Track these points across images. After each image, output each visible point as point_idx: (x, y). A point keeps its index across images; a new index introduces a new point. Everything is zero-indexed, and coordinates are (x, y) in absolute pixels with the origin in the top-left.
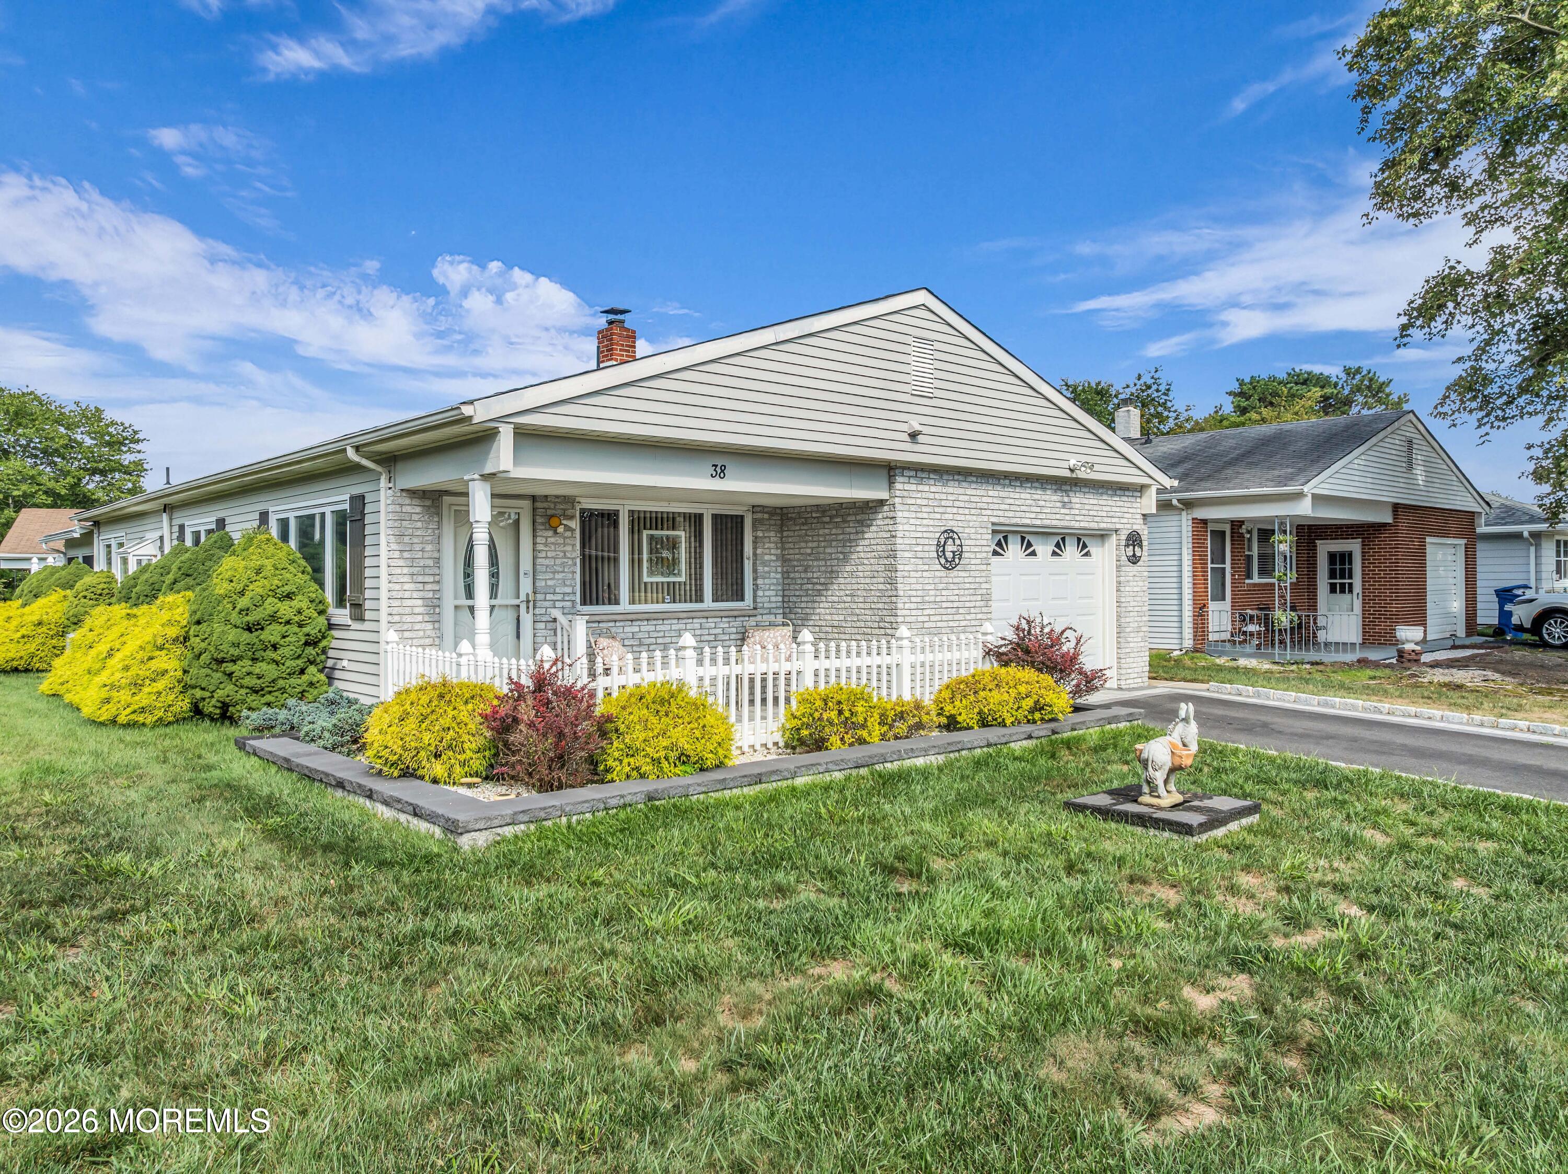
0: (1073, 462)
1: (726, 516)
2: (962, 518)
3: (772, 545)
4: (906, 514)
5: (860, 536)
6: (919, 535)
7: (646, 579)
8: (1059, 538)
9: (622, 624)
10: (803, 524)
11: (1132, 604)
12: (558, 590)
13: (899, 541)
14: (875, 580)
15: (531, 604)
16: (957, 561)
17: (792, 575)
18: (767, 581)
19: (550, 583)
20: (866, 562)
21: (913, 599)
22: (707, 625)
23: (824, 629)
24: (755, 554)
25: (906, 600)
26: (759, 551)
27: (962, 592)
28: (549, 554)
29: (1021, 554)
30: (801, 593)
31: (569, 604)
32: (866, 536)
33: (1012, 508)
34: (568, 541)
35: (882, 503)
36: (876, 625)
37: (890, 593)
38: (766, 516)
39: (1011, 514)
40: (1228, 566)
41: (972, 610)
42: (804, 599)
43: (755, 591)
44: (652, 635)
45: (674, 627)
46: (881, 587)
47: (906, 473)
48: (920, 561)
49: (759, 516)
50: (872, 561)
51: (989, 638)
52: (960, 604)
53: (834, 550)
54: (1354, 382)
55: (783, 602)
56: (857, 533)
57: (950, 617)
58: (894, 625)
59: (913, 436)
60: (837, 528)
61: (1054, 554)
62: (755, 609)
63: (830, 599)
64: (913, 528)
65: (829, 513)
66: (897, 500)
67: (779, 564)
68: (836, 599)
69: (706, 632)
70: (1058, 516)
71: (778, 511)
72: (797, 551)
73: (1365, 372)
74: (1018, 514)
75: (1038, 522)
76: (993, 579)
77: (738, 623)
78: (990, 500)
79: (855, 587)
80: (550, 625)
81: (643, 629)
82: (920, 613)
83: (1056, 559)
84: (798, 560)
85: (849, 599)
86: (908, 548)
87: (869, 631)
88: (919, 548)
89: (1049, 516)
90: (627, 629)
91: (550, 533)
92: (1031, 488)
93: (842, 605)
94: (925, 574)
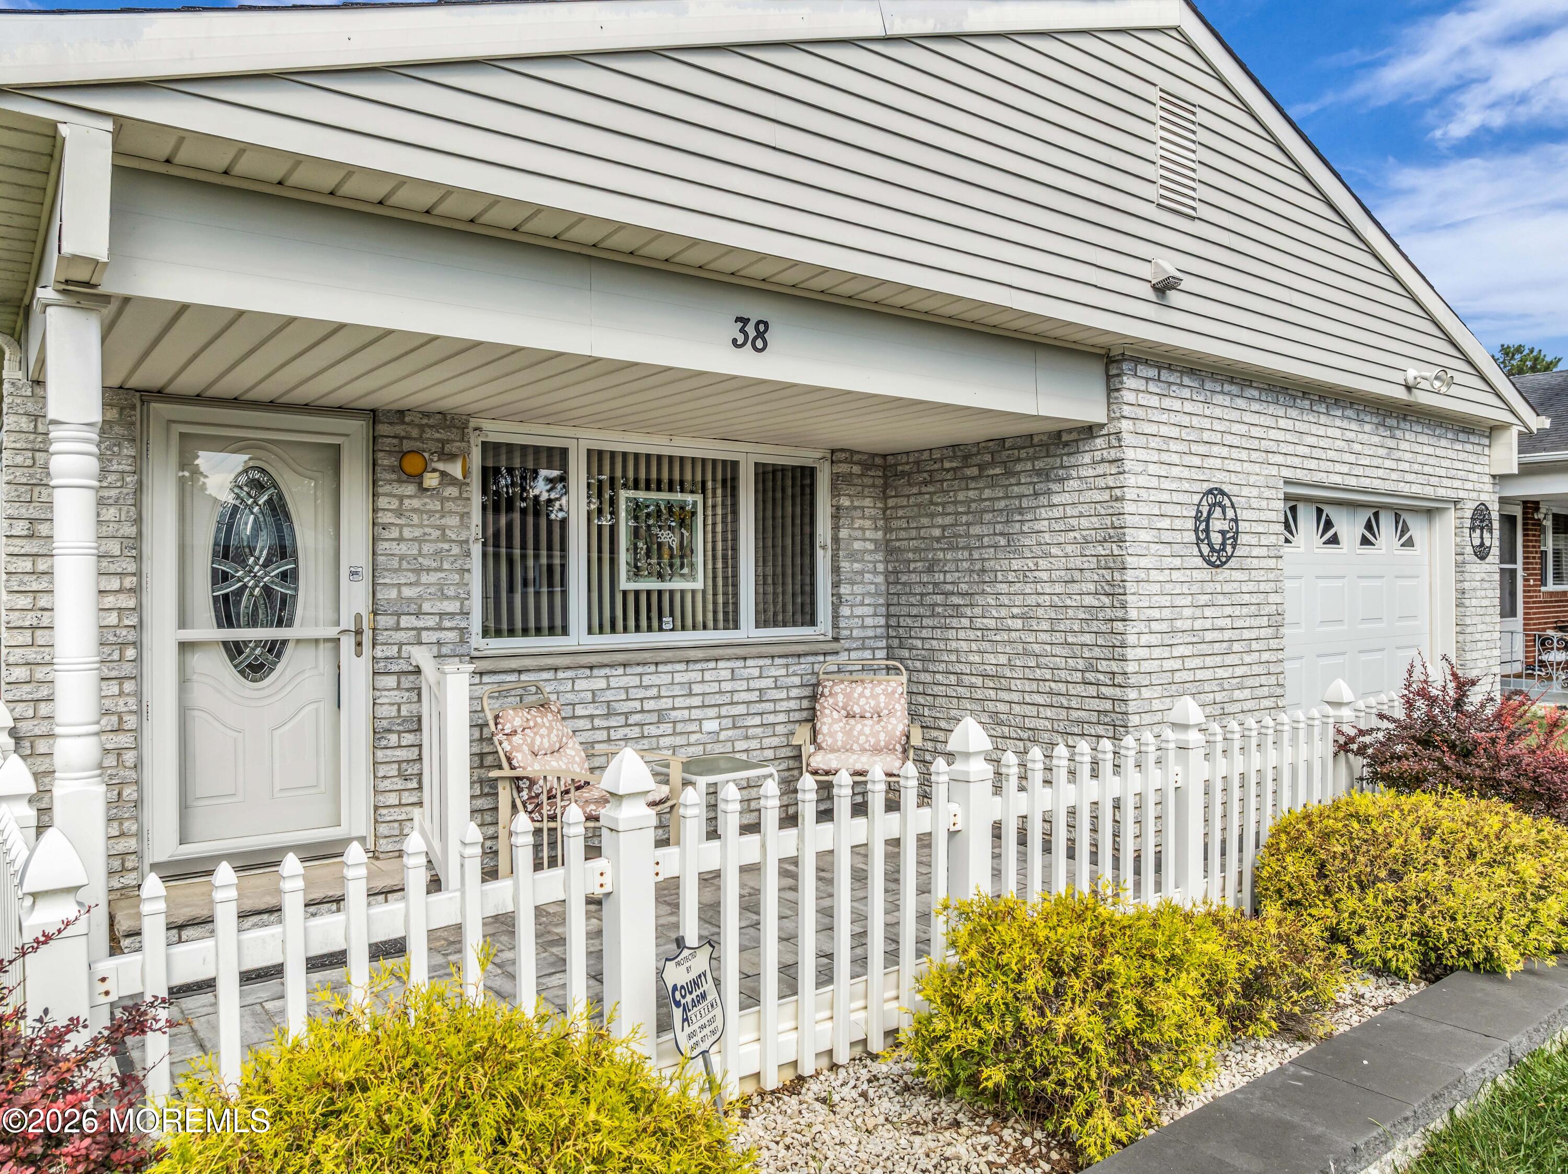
0: (1412, 373)
1: (784, 469)
2: (1237, 466)
3: (868, 524)
4: (1142, 454)
5: (1043, 500)
6: (1165, 497)
7: (624, 584)
8: (1369, 513)
9: (570, 674)
10: (925, 483)
11: (1481, 627)
12: (426, 607)
13: (1129, 507)
14: (1075, 588)
15: (367, 639)
16: (1229, 549)
17: (904, 578)
18: (858, 589)
19: (407, 592)
20: (1055, 551)
21: (1155, 626)
22: (746, 673)
23: (966, 680)
24: (836, 540)
25: (1142, 627)
26: (843, 533)
27: (1237, 611)
28: (407, 533)
29: (1318, 541)
30: (922, 611)
31: (452, 636)
32: (1056, 499)
33: (1317, 453)
34: (450, 505)
35: (1089, 431)
36: (1078, 676)
37: (1109, 613)
38: (856, 469)
39: (1313, 464)
40: (1519, 566)
41: (1255, 645)
42: (926, 621)
43: (836, 608)
44: (633, 693)
45: (678, 678)
46: (1088, 600)
47: (1143, 371)
48: (1166, 550)
49: (843, 468)
50: (1069, 549)
51: (1346, 713)
52: (1234, 635)
53: (986, 530)
54: (1514, 362)
55: (888, 626)
56: (1036, 494)
57: (1218, 660)
58: (1119, 679)
59: (1163, 288)
60: (992, 486)
61: (1365, 541)
62: (836, 639)
63: (979, 623)
64: (1154, 482)
65: (976, 460)
66: (1125, 425)
67: (880, 556)
68: (991, 623)
69: (743, 685)
70: (1380, 473)
71: (878, 461)
72: (914, 533)
73: (1526, 352)
74: (1324, 466)
75: (1352, 482)
76: (1288, 584)
77: (803, 667)
78: (1280, 436)
79: (1031, 600)
80: (407, 682)
81: (614, 682)
82: (1166, 652)
83: (1367, 550)
84: (916, 550)
85: (1018, 624)
86: (1145, 523)
87: (1062, 688)
88: (1165, 523)
89: (1368, 471)
90: (581, 685)
91: (410, 489)
92: (1343, 417)
93: (1005, 636)
94: (1176, 575)
